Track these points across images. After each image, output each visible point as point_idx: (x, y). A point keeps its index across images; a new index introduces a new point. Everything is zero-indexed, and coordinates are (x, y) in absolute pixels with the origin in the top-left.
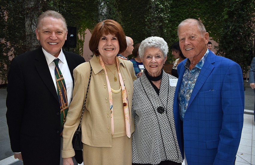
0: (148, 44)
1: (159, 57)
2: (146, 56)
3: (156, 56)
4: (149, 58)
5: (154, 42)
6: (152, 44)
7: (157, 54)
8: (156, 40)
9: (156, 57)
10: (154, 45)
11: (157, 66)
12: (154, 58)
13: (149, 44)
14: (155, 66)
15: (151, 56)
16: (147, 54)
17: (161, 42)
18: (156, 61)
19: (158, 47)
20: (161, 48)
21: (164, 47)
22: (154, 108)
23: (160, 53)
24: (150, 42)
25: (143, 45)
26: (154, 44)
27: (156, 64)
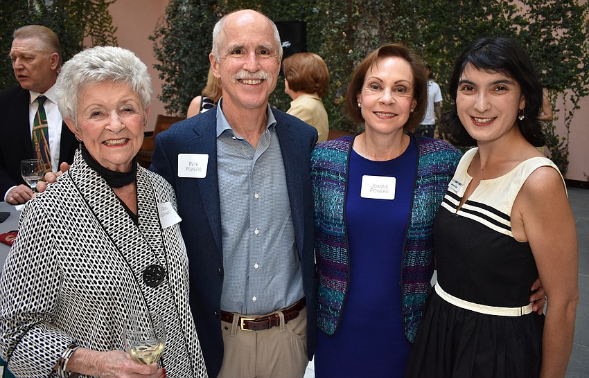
0: (87, 71)
1: (129, 110)
2: (89, 110)
3: (121, 108)
4: (98, 117)
5: (108, 63)
6: (102, 71)
7: (125, 102)
8: (113, 57)
9: (119, 112)
10: (113, 75)
11: (127, 140)
12: (114, 115)
13: (93, 72)
14: (122, 141)
15: (103, 110)
16: (89, 102)
17: (131, 62)
18: (123, 126)
19: (123, 79)
20: (134, 81)
21: (140, 78)
22: (133, 272)
23: (132, 97)
24: (96, 64)
25: (71, 77)
26: (111, 69)
27: (124, 135)
